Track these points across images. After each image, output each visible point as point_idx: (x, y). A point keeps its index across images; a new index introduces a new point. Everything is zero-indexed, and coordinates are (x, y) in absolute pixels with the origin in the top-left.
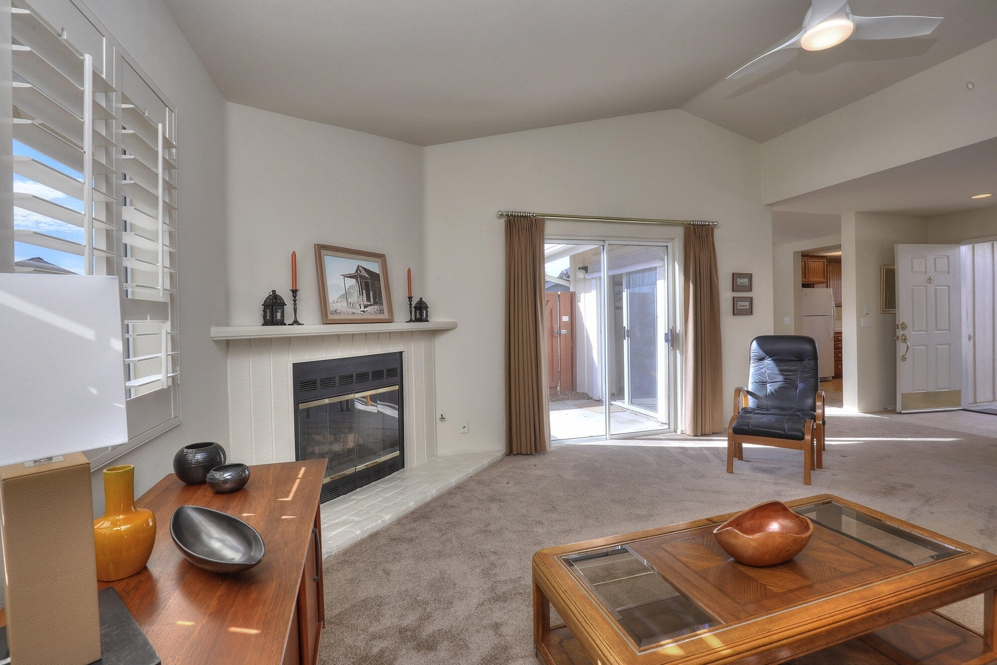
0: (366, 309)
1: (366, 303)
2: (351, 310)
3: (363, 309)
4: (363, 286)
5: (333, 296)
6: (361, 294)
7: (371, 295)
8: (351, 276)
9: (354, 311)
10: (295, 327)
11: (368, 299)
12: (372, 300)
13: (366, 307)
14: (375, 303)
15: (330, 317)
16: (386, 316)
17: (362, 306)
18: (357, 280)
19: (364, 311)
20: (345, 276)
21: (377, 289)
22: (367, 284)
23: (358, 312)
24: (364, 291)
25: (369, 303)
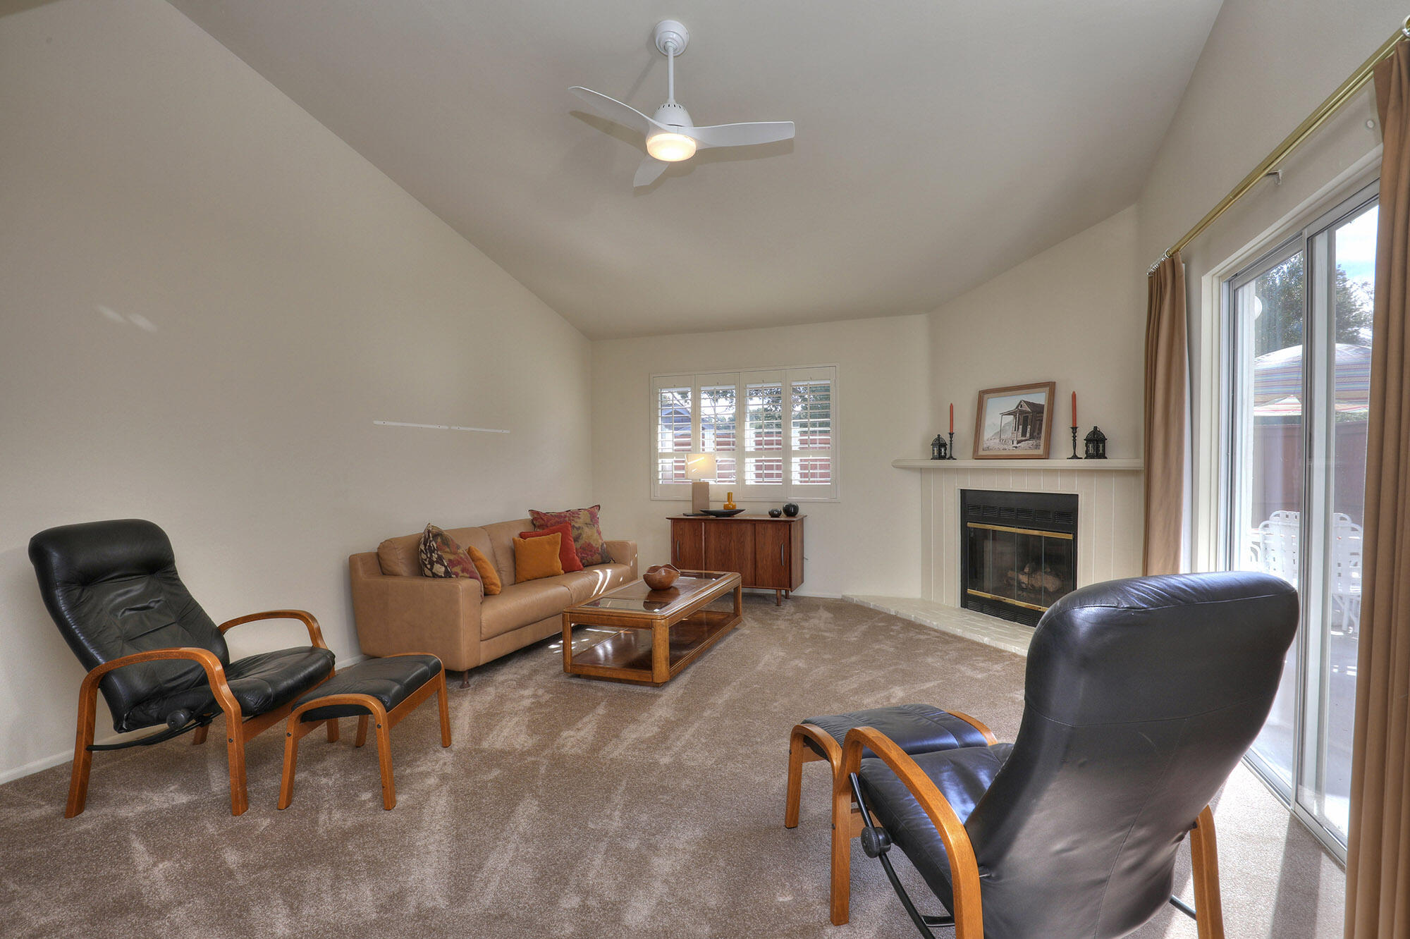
0: (1019, 445)
1: (1020, 438)
2: (1002, 447)
3: (1015, 444)
4: (1021, 421)
5: (988, 434)
6: (1016, 429)
7: (1029, 429)
8: (1009, 414)
9: (1006, 447)
10: (951, 461)
11: (1024, 434)
12: (1028, 435)
13: (1019, 442)
14: (1032, 437)
15: (981, 453)
16: (1040, 452)
17: (1015, 442)
18: (1015, 416)
19: (1016, 447)
20: (1003, 414)
21: (1038, 422)
22: (1026, 419)
23: (1010, 449)
24: (1021, 427)
25: (1024, 438)
